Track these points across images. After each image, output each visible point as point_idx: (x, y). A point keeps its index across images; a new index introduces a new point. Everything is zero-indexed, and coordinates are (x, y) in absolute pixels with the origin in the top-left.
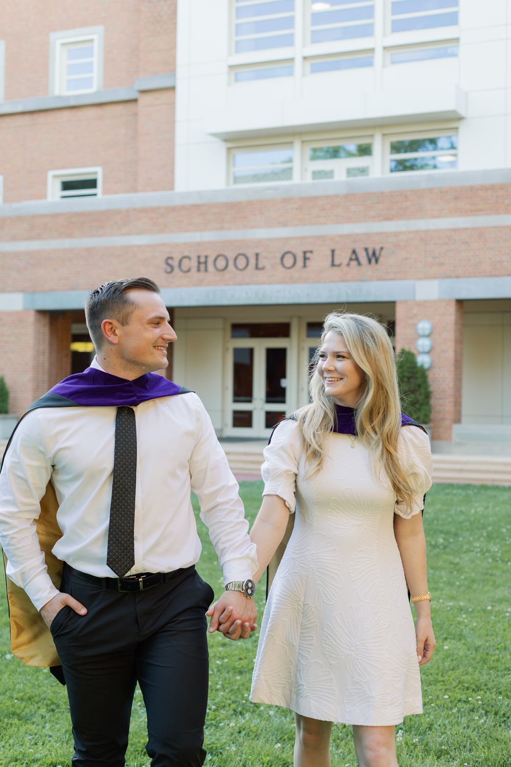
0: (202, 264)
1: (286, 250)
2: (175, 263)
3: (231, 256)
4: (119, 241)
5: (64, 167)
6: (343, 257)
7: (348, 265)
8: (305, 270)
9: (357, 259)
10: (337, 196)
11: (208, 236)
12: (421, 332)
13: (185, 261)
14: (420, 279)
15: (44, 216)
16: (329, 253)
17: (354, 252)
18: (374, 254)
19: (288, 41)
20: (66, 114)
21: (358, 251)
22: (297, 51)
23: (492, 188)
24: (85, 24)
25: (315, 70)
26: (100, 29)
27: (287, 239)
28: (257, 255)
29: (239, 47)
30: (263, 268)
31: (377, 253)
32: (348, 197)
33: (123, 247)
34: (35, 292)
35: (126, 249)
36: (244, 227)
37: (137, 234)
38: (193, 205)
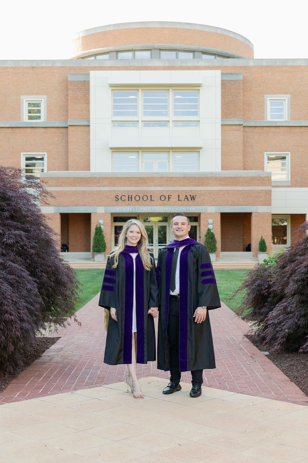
0: (130, 198)
1: (162, 195)
2: (119, 198)
3: (141, 196)
4: (95, 189)
6: (182, 197)
7: (184, 200)
8: (169, 201)
9: (187, 199)
10: (180, 177)
11: (132, 189)
12: (210, 223)
13: (123, 197)
14: (209, 206)
16: (178, 196)
18: (193, 197)
19: (135, 114)
20: (29, 130)
21: (187, 196)
23: (232, 178)
25: (145, 126)
26: (45, 97)
27: (162, 191)
28: (151, 196)
29: (115, 114)
32: (183, 178)
33: (97, 191)
34: (59, 206)
35: (99, 192)
36: (146, 186)
37: (103, 186)
38: (126, 177)
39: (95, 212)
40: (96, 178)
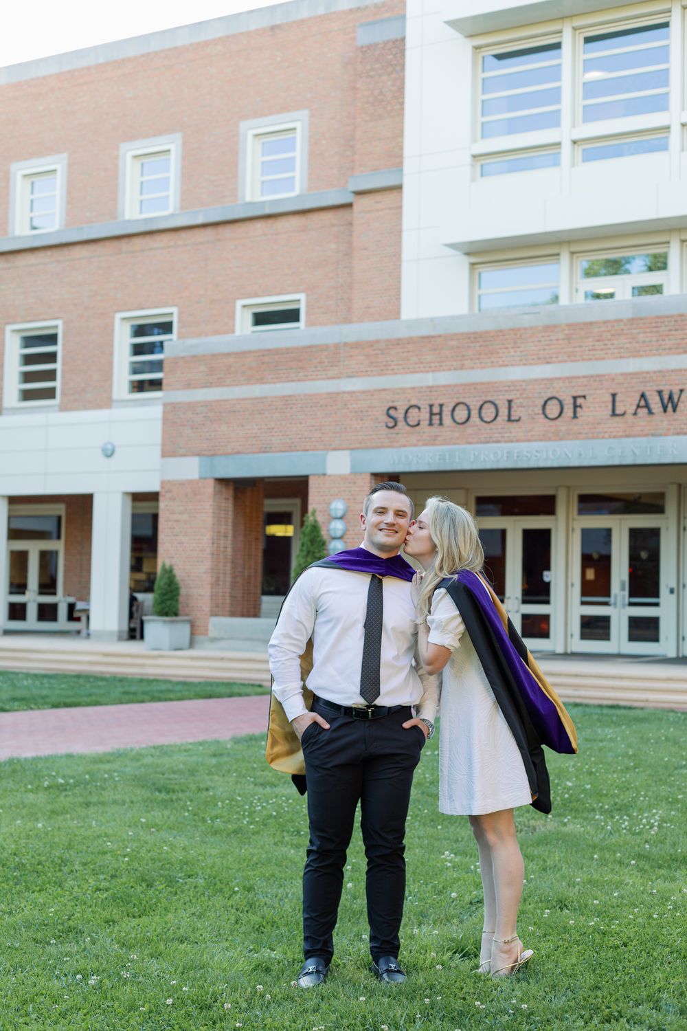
0: (436, 415)
1: (549, 395)
2: (400, 415)
3: (474, 404)
4: (325, 386)
5: (257, 295)
6: (627, 403)
7: (635, 414)
8: (575, 421)
9: (647, 406)
10: (619, 321)
11: (443, 378)
13: (413, 412)
15: (229, 354)
16: (610, 399)
17: (643, 396)
18: (671, 398)
19: (553, 120)
21: (647, 394)
22: (564, 133)
24: (285, 109)
25: (588, 157)
26: (304, 114)
27: (551, 380)
28: (510, 402)
29: (486, 131)
30: (518, 420)
31: (675, 398)
32: (632, 321)
33: (330, 395)
34: (215, 455)
35: (334, 397)
36: (493, 365)
37: (349, 377)
38: (423, 338)
39: (321, 472)
40: (325, 347)
